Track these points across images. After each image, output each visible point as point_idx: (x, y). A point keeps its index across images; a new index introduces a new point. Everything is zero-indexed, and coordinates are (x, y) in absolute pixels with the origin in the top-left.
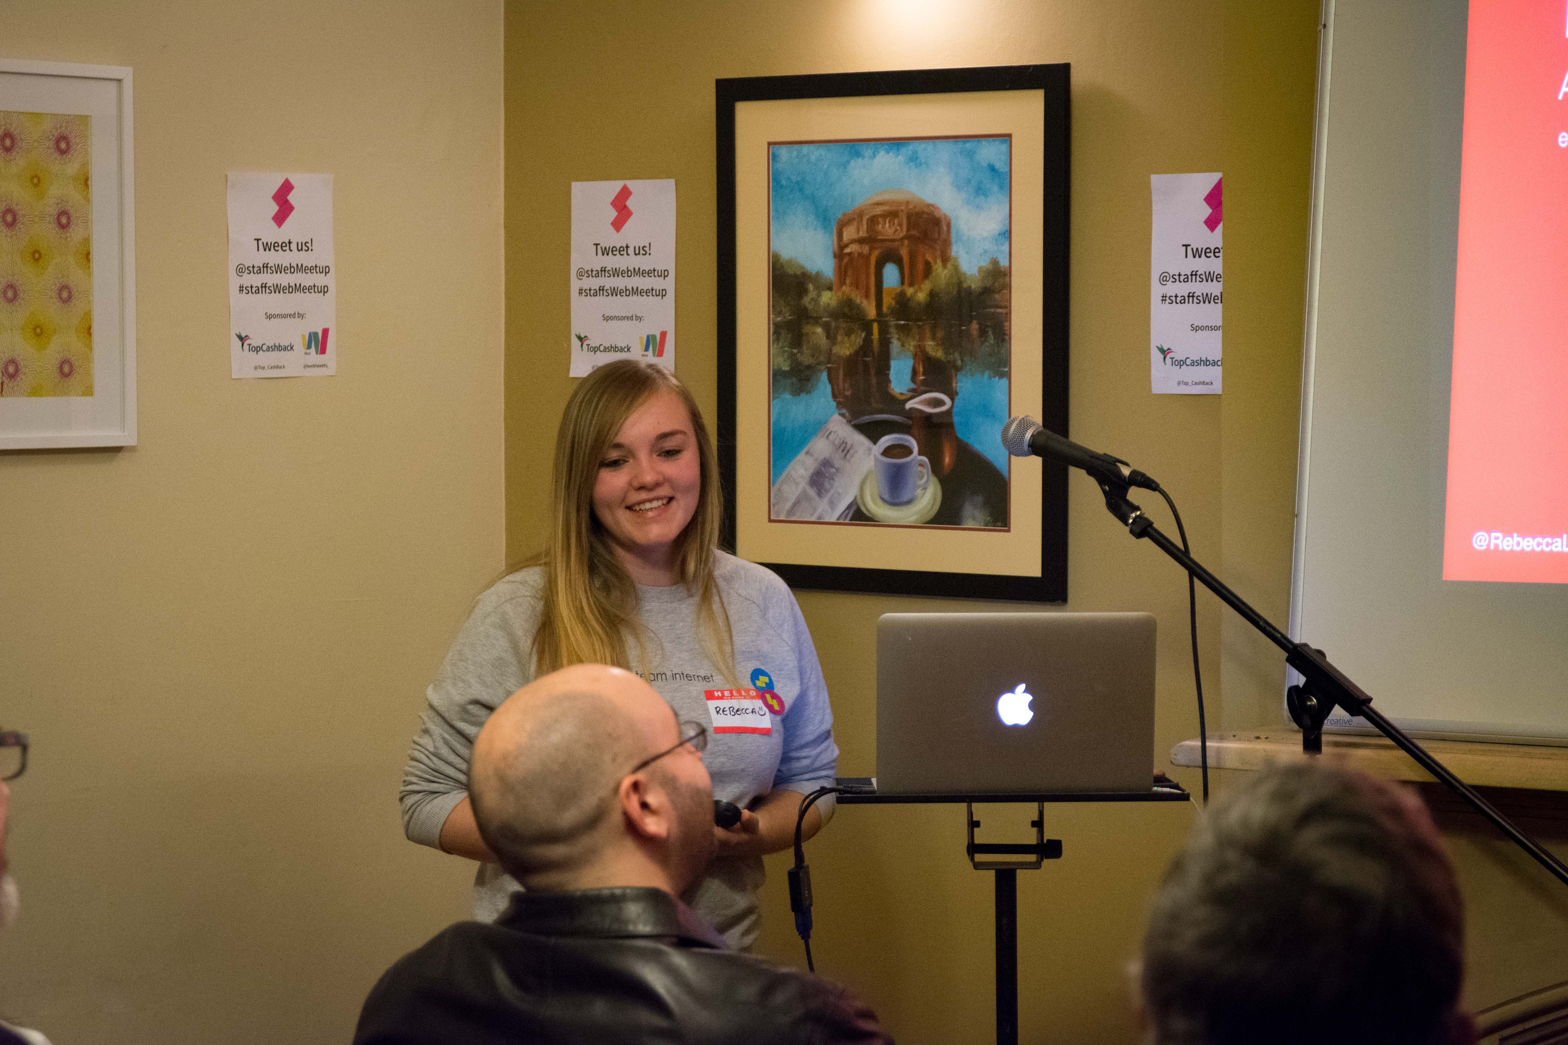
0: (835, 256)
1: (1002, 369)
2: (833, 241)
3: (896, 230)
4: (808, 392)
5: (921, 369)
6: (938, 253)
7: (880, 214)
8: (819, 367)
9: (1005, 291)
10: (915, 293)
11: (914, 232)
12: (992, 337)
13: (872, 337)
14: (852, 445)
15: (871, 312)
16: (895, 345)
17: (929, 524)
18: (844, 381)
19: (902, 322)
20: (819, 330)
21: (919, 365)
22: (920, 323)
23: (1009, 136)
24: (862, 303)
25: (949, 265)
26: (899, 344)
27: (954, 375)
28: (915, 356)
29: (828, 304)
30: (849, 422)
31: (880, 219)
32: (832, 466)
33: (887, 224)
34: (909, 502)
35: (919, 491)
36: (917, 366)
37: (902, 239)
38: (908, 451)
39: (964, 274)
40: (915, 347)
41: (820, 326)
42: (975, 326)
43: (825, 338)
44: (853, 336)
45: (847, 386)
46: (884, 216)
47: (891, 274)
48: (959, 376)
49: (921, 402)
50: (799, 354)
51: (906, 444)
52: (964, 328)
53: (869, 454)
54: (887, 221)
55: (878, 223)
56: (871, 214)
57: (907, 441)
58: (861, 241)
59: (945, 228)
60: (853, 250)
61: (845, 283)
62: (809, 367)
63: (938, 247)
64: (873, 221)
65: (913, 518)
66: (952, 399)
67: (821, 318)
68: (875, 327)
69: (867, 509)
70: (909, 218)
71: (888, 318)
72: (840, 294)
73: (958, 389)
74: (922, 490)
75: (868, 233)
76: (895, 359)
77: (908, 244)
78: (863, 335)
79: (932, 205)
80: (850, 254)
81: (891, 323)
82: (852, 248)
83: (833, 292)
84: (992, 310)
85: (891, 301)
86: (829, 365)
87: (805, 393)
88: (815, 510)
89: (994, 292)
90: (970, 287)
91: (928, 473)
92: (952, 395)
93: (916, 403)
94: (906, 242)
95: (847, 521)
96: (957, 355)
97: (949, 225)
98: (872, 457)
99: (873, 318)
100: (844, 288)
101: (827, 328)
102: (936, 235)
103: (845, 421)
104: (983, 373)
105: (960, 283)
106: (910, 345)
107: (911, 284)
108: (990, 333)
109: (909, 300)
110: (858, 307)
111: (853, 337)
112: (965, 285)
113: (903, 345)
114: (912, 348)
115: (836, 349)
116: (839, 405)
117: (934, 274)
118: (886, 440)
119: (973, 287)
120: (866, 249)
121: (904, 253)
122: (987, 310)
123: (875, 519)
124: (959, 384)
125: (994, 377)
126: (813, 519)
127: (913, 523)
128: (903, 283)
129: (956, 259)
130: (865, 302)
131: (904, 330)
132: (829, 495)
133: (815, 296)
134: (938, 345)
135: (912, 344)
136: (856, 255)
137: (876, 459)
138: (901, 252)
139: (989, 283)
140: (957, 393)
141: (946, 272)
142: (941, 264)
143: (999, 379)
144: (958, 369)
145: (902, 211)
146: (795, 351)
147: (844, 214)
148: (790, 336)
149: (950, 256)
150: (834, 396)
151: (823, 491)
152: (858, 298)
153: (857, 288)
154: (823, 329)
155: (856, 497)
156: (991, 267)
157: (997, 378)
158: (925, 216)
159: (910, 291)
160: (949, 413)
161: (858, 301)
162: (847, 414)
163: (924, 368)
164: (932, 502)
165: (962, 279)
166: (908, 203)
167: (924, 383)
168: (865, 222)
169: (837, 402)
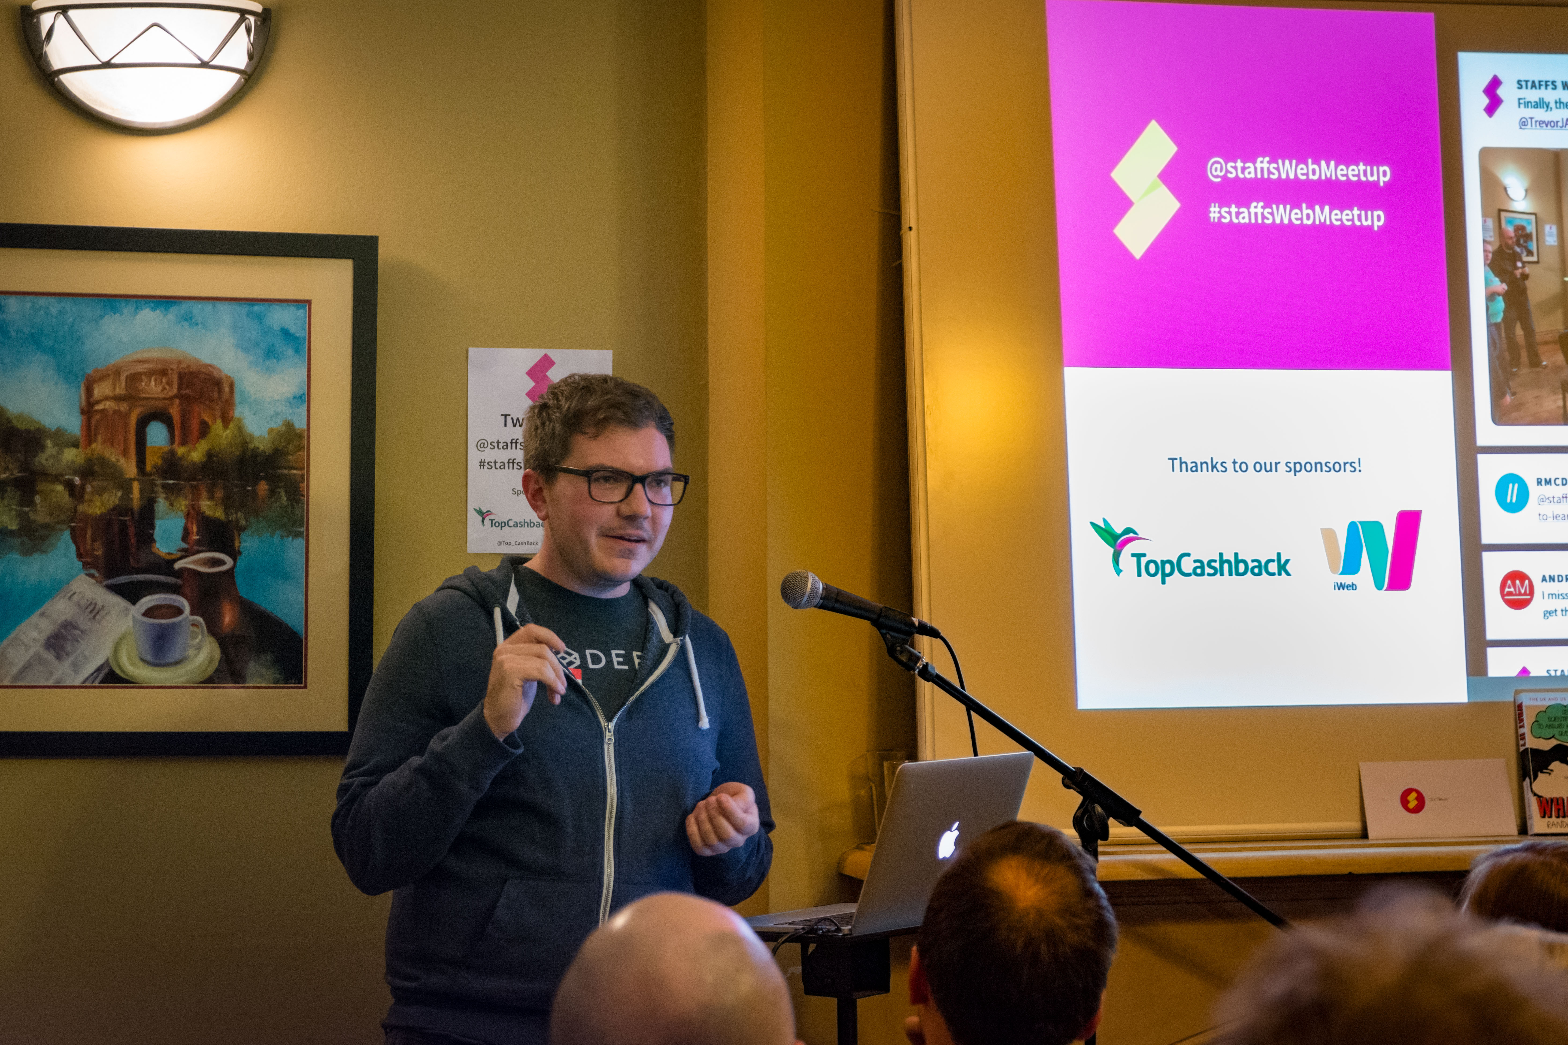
0: (83, 412)
1: (298, 529)
2: (80, 396)
3: (164, 389)
4: (45, 552)
5: (195, 529)
6: (218, 413)
7: (144, 372)
8: (59, 526)
9: (301, 453)
10: (189, 452)
11: (188, 392)
12: (285, 498)
13: (131, 496)
14: (103, 606)
15: (131, 470)
16: (161, 504)
17: (203, 684)
18: (94, 540)
19: (172, 482)
20: (60, 488)
21: (192, 524)
22: (193, 483)
23: (309, 302)
24: (118, 460)
25: (231, 426)
26: (167, 503)
27: (236, 534)
28: (188, 515)
29: (73, 462)
30: (99, 582)
31: (143, 377)
32: (76, 628)
33: (153, 383)
34: (177, 663)
35: (191, 652)
36: (189, 525)
37: (171, 399)
38: (179, 611)
39: (251, 436)
40: (186, 506)
41: (61, 483)
42: (263, 487)
43: (67, 496)
44: (106, 494)
45: (97, 545)
46: (150, 374)
47: (157, 434)
48: (243, 536)
49: (195, 562)
50: (31, 513)
51: (176, 604)
52: (249, 488)
53: (126, 615)
54: (153, 379)
55: (141, 380)
56: (133, 371)
57: (175, 600)
58: (118, 399)
59: (227, 389)
60: (107, 407)
61: (95, 441)
62: (46, 526)
63: (218, 408)
64: (134, 379)
65: (184, 679)
66: (235, 560)
67: (63, 475)
68: (136, 486)
69: (123, 672)
70: (181, 376)
71: (153, 477)
72: (89, 451)
73: (241, 549)
74: (196, 650)
75: (127, 390)
76: (160, 519)
77: (179, 403)
78: (119, 494)
79: (210, 366)
80: (103, 411)
81: (156, 482)
82: (108, 405)
83: (80, 449)
84: (286, 471)
85: (156, 459)
86: (73, 524)
87: (39, 553)
88: (52, 674)
89: (287, 453)
90: (258, 448)
91: (202, 631)
92: (234, 554)
93: (189, 563)
94: (177, 401)
95: (96, 684)
96: (239, 515)
97: (232, 386)
98: (130, 617)
99: (132, 476)
100: (94, 445)
101: (70, 486)
102: (216, 395)
103: (93, 581)
104: (272, 533)
105: (244, 444)
106: (180, 505)
107: (183, 443)
108: (283, 494)
109: (180, 459)
110: (114, 466)
111: (105, 496)
112: (251, 446)
113: (171, 505)
114: (183, 508)
115: (81, 508)
116: (86, 565)
117: (212, 434)
118: (148, 601)
119: (261, 448)
120: (124, 407)
121: (175, 412)
122: (280, 471)
123: (133, 680)
124: (243, 544)
125: (288, 536)
126: (50, 683)
127: (186, 683)
128: (172, 441)
129: (240, 420)
130: (122, 461)
131: (172, 491)
132: (71, 659)
133: (55, 453)
134: (216, 505)
135: (183, 504)
136: (111, 412)
137: (135, 620)
138: (171, 411)
139: (281, 445)
140: (240, 553)
141: (228, 431)
142: (221, 424)
143: (293, 539)
144: (242, 529)
145: (172, 369)
146: (27, 509)
147: (95, 371)
148: (18, 493)
149: (232, 417)
150: (80, 555)
151: (65, 655)
152: (112, 455)
153: (112, 445)
154: (65, 487)
155: (107, 660)
156: (284, 428)
157: (290, 538)
158: (201, 376)
159: (181, 451)
160: (230, 573)
161: (113, 459)
162: (97, 575)
163: (197, 526)
164: (207, 662)
165: (248, 440)
166: (180, 362)
167: (197, 542)
168: (123, 378)
169: (83, 563)
